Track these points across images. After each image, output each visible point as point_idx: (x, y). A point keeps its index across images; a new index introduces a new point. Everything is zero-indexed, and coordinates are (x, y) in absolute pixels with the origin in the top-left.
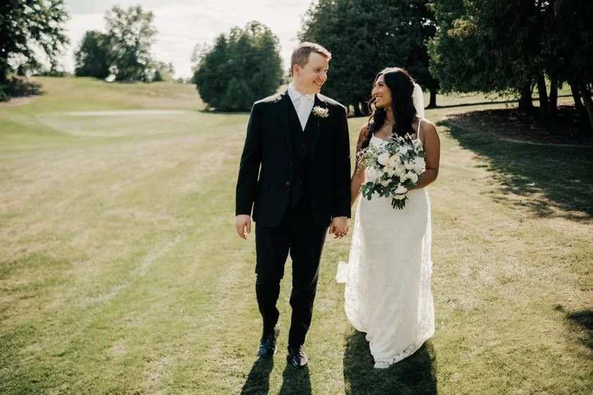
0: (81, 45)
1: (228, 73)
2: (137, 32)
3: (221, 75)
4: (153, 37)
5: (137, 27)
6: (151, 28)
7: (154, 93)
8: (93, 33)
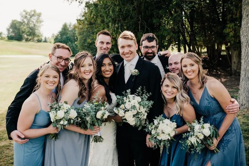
0: (10, 25)
1: (67, 40)
2: (35, 21)
3: (64, 41)
4: (42, 24)
5: (34, 19)
6: (41, 20)
7: (38, 48)
8: (15, 21)
